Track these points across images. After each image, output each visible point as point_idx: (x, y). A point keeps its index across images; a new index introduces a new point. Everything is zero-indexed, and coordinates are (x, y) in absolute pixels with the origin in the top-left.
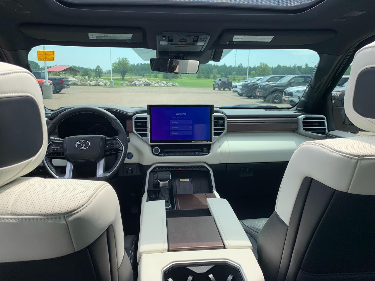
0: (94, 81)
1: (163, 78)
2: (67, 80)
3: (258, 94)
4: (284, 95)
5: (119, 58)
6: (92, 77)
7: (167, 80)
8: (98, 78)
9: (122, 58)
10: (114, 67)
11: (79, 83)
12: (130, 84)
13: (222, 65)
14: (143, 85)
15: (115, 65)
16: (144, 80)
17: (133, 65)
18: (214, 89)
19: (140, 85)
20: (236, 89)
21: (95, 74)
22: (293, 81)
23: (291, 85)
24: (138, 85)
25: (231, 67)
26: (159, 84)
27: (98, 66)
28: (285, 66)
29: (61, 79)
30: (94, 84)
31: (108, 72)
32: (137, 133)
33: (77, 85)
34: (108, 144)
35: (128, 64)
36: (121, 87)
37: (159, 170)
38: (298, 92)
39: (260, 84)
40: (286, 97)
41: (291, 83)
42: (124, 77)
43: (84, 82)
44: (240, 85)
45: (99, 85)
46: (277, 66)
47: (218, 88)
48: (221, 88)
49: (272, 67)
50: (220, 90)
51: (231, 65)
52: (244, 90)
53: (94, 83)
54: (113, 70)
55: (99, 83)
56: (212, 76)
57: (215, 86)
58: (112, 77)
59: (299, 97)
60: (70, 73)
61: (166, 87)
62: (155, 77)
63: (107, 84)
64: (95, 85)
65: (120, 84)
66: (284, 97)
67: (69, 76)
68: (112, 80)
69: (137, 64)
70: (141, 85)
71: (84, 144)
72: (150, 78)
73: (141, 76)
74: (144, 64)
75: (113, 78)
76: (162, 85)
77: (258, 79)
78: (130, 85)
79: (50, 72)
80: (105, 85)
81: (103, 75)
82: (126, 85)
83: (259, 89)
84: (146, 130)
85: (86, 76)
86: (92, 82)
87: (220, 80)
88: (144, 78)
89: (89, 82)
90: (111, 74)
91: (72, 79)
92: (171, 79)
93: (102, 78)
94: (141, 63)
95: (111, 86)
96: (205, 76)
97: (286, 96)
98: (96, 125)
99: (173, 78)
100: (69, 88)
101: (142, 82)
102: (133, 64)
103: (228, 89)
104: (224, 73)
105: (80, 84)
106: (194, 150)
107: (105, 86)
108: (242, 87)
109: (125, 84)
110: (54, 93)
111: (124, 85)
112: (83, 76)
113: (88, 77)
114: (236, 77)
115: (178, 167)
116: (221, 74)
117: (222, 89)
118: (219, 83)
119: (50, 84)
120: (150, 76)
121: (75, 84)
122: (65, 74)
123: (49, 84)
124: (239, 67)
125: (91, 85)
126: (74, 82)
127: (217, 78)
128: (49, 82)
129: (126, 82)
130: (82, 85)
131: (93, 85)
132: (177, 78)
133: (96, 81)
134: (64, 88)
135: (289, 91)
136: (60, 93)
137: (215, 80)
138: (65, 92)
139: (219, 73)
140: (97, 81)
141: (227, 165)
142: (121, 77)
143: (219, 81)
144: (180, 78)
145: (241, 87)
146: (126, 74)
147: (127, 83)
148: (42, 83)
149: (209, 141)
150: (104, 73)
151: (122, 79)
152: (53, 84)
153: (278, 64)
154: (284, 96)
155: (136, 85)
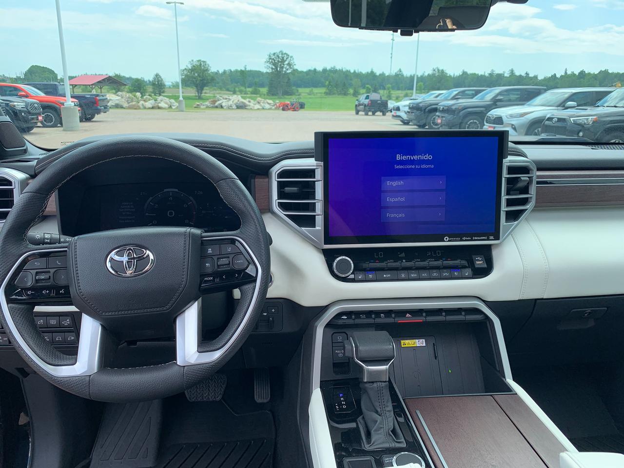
0: (151, 101)
1: (268, 95)
2: (104, 98)
3: (439, 121)
4: (487, 123)
5: (193, 60)
6: (147, 94)
7: (275, 99)
8: (158, 95)
9: (198, 61)
10: (183, 77)
11: (125, 105)
12: (212, 105)
13: (368, 73)
14: (234, 107)
15: (185, 72)
16: (236, 98)
17: (217, 73)
18: (357, 113)
19: (230, 108)
20: (398, 113)
21: (153, 88)
22: (500, 97)
23: (496, 105)
24: (225, 107)
25: (382, 75)
26: (261, 105)
27: (157, 75)
28: (475, 74)
29: (94, 96)
30: (151, 106)
31: (174, 86)
32: (287, 216)
33: (122, 107)
34: (211, 256)
35: (207, 70)
36: (196, 110)
37: (351, 322)
38: (512, 116)
39: (442, 103)
40: (490, 127)
41: (496, 102)
42: (201, 93)
43: (134, 103)
44: (405, 106)
45: (159, 108)
46: (461, 74)
47: (363, 111)
48: (370, 111)
49: (453, 76)
50: (367, 114)
51: (383, 73)
52: (413, 114)
53: (151, 104)
54: (183, 81)
55: (160, 105)
56: (351, 91)
57: (358, 108)
58: (181, 95)
59: (513, 127)
60: (109, 87)
61: (273, 109)
62: (255, 94)
63: (173, 106)
64: (153, 108)
65: (195, 106)
66: (487, 125)
67: (108, 92)
68: (181, 98)
69: (223, 71)
70: (231, 106)
71: (134, 258)
72: (245, 95)
73: (230, 91)
74: (234, 71)
75: (183, 96)
76: (267, 106)
77: (436, 95)
78: (212, 107)
79: (76, 85)
80: (170, 107)
81: (166, 90)
82: (205, 107)
83: (440, 111)
84: (312, 207)
85: (137, 92)
86: (147, 103)
87: (367, 97)
88: (236, 96)
89: (143, 102)
90: (179, 88)
91: (113, 98)
92: (282, 97)
93: (164, 96)
94: (229, 69)
95: (179, 109)
96: (339, 91)
97: (490, 123)
98: (165, 190)
99: (285, 94)
100: (107, 112)
101: (233, 102)
102: (216, 71)
103: (381, 114)
104: (371, 86)
105: (127, 105)
106: (451, 263)
107: (170, 110)
108: (410, 108)
109: (203, 105)
110: (81, 121)
111: (202, 107)
112: (131, 91)
113: (141, 93)
114: (391, 93)
115: (402, 313)
116: (367, 87)
117: (370, 113)
118: (365, 103)
119: (75, 105)
120: (246, 91)
121: (117, 106)
122: (101, 88)
123: (73, 104)
124: (397, 75)
125: (145, 108)
126: (117, 102)
127: (359, 94)
128: (72, 102)
129: (205, 102)
130: (130, 108)
131: (149, 108)
132: (291, 95)
133: (153, 101)
134: (99, 112)
135: (496, 115)
136: (93, 121)
137: (357, 98)
138: (101, 120)
139: (363, 87)
140: (156, 100)
141: (535, 302)
142: (197, 95)
143: (366, 99)
144: (297, 95)
145: (407, 109)
146: (205, 88)
147: (207, 103)
148: (60, 103)
149: (492, 237)
150: (167, 88)
151: (197, 98)
152: (80, 106)
153: (463, 70)
154: (485, 123)
155: (222, 107)
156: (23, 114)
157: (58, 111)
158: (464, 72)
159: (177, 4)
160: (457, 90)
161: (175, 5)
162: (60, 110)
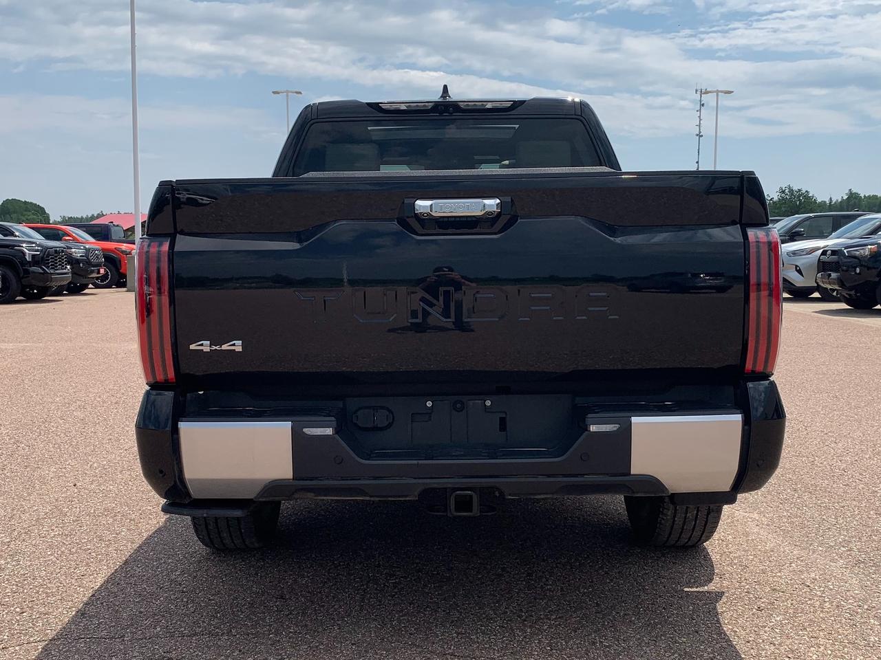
59: (798, 268)
156: (81, 265)
157: (118, 263)
158: (851, 193)
159: (290, 94)
160: (800, 217)
161: (287, 96)
162: (120, 261)
